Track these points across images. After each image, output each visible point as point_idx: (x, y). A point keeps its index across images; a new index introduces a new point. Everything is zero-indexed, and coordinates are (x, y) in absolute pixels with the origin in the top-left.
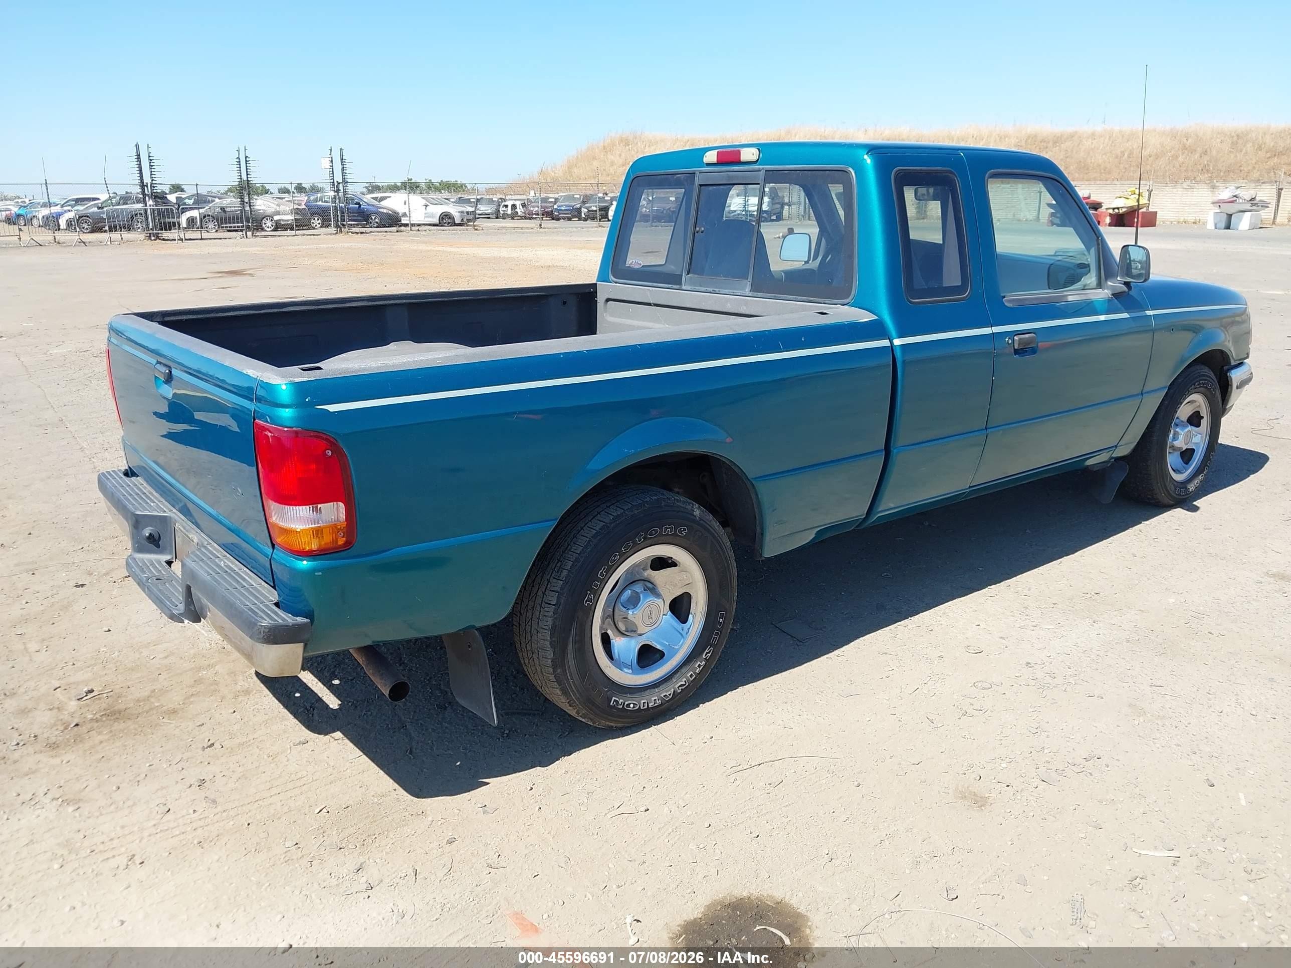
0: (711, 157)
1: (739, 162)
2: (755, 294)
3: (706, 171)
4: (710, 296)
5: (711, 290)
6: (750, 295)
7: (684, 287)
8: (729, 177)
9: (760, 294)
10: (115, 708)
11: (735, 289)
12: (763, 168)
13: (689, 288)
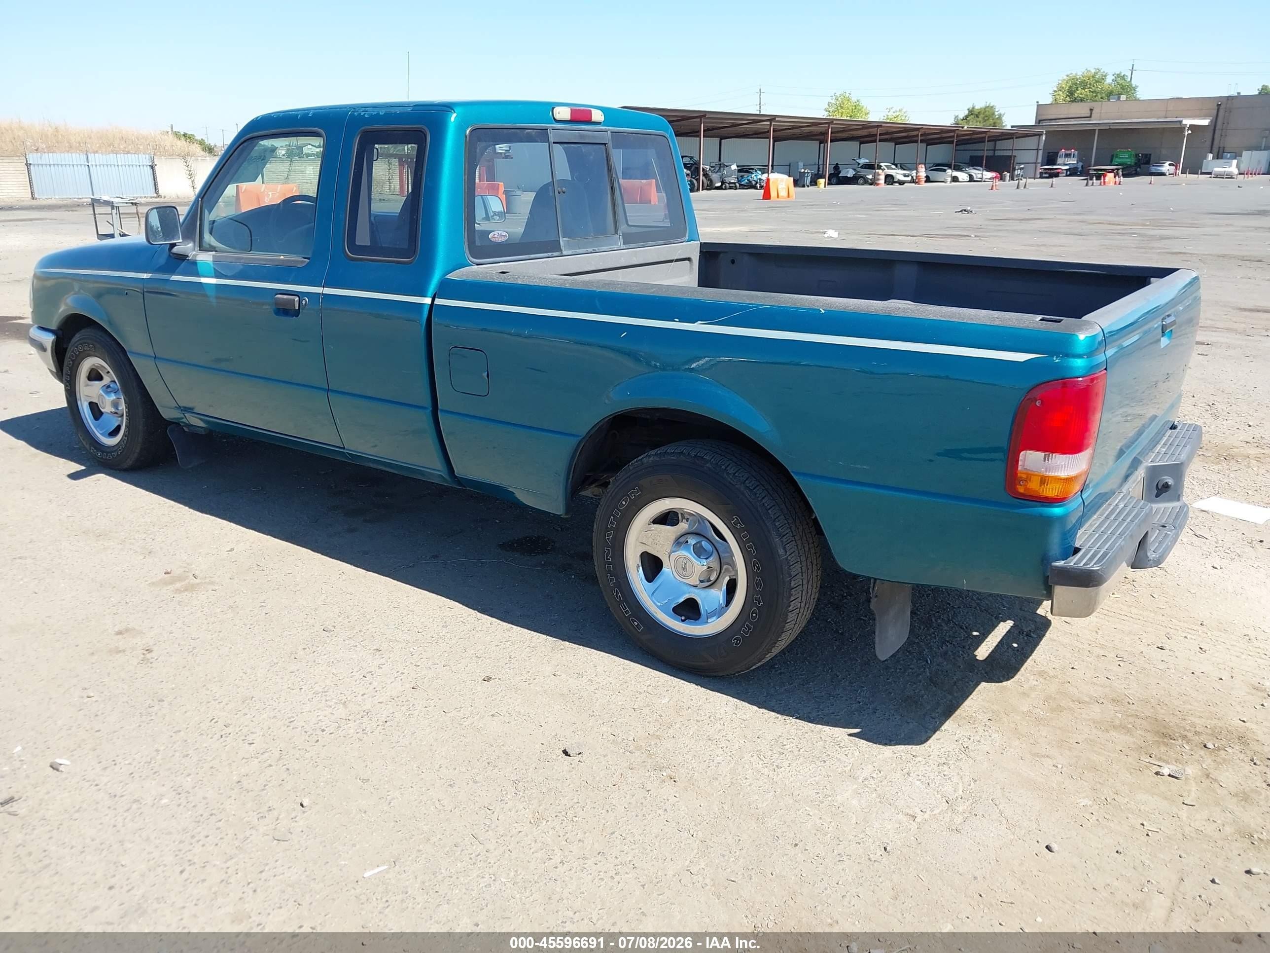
0: (563, 113)
1: (589, 122)
2: (628, 246)
3: (559, 128)
4: (606, 255)
5: (590, 250)
6: (625, 248)
7: (565, 253)
8: (581, 136)
9: (632, 246)
10: (1158, 739)
11: (611, 245)
12: (609, 130)
13: (570, 252)
